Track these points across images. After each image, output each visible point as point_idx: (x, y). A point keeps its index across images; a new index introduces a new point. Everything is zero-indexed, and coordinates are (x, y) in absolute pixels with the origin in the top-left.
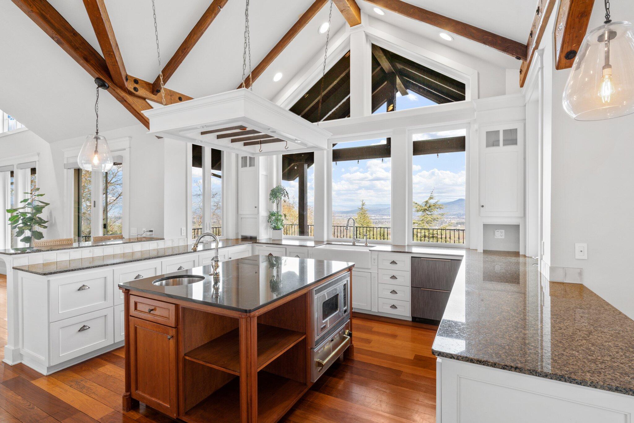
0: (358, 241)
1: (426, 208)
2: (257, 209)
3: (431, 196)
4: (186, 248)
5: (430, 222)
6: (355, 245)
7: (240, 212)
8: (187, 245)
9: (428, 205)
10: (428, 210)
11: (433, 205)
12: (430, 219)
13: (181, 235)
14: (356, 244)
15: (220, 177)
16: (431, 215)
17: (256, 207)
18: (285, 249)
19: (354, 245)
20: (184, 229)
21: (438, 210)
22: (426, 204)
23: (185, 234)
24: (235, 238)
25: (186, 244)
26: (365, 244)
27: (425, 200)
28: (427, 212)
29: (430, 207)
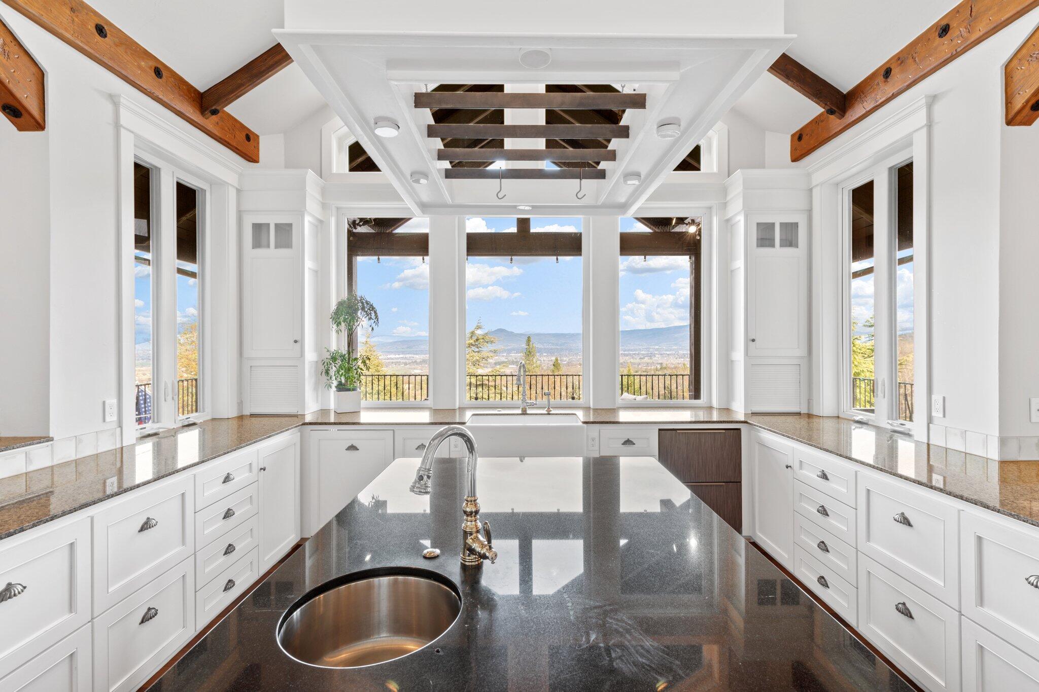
0: (533, 405)
1: (471, 341)
2: (298, 345)
3: (479, 324)
4: (119, 455)
5: (478, 363)
6: (526, 414)
7: (246, 354)
8: (122, 448)
9: (474, 338)
10: (473, 345)
11: (482, 337)
12: (478, 358)
13: (104, 420)
14: (528, 412)
15: (193, 275)
16: (479, 352)
17: (296, 342)
18: (392, 432)
19: (524, 413)
20: (112, 401)
21: (489, 345)
22: (472, 336)
23: (115, 418)
24: (235, 415)
25: (119, 446)
26: (546, 411)
27: (471, 331)
28: (473, 348)
29: (477, 340)
